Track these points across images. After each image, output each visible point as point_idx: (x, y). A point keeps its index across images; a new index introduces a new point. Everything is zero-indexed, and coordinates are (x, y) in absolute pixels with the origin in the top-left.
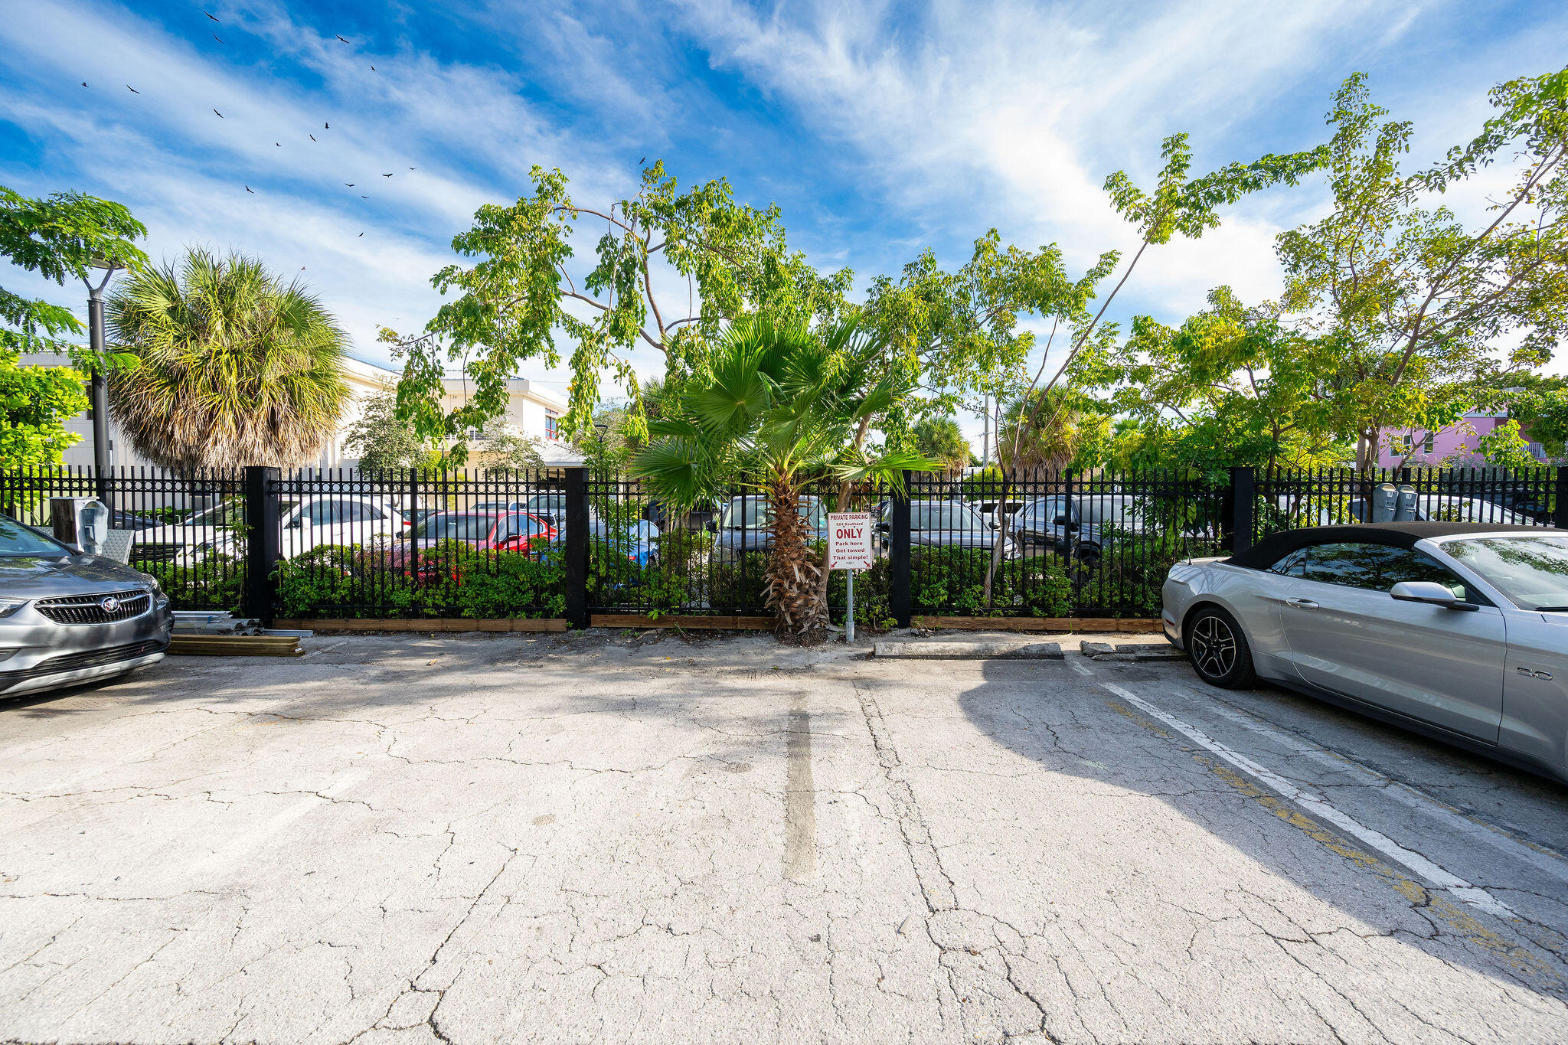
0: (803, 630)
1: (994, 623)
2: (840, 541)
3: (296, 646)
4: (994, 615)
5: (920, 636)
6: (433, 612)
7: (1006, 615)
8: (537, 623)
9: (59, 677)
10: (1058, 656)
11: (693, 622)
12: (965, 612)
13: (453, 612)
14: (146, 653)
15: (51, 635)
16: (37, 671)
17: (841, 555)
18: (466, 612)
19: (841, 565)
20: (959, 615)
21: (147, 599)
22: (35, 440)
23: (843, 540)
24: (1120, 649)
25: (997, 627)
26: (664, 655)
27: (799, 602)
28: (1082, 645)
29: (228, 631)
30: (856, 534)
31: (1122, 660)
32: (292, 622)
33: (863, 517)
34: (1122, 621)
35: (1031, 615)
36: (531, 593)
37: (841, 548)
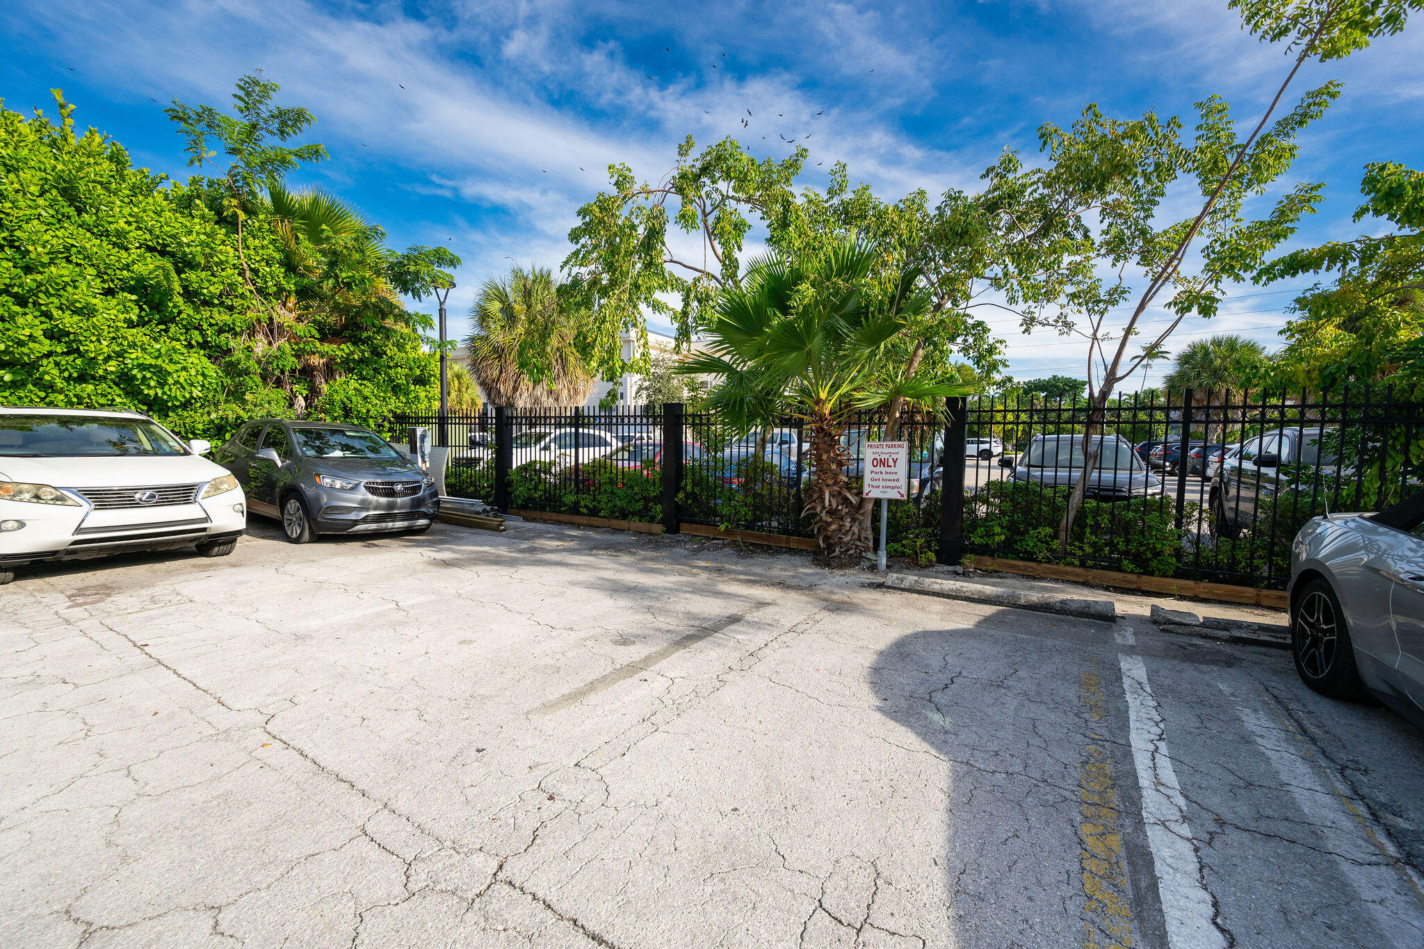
0: (835, 554)
1: (1067, 573)
2: (874, 469)
3: (501, 525)
4: (1069, 564)
5: (965, 575)
6: (585, 511)
7: (1083, 565)
8: (643, 526)
9: (374, 526)
10: (1107, 618)
11: (754, 537)
12: (1030, 557)
13: (594, 512)
14: (417, 519)
15: (370, 503)
16: (365, 520)
17: (875, 483)
18: (602, 514)
19: (875, 494)
20: (1022, 559)
21: (420, 486)
22: (422, 395)
23: (878, 469)
24: (1210, 623)
25: (1072, 578)
26: (707, 560)
27: (833, 527)
28: (1155, 609)
29: (478, 513)
30: (891, 463)
31: (1206, 637)
32: (516, 511)
33: (899, 446)
34: (1265, 592)
35: (1119, 569)
36: (642, 502)
37: (877, 476)
